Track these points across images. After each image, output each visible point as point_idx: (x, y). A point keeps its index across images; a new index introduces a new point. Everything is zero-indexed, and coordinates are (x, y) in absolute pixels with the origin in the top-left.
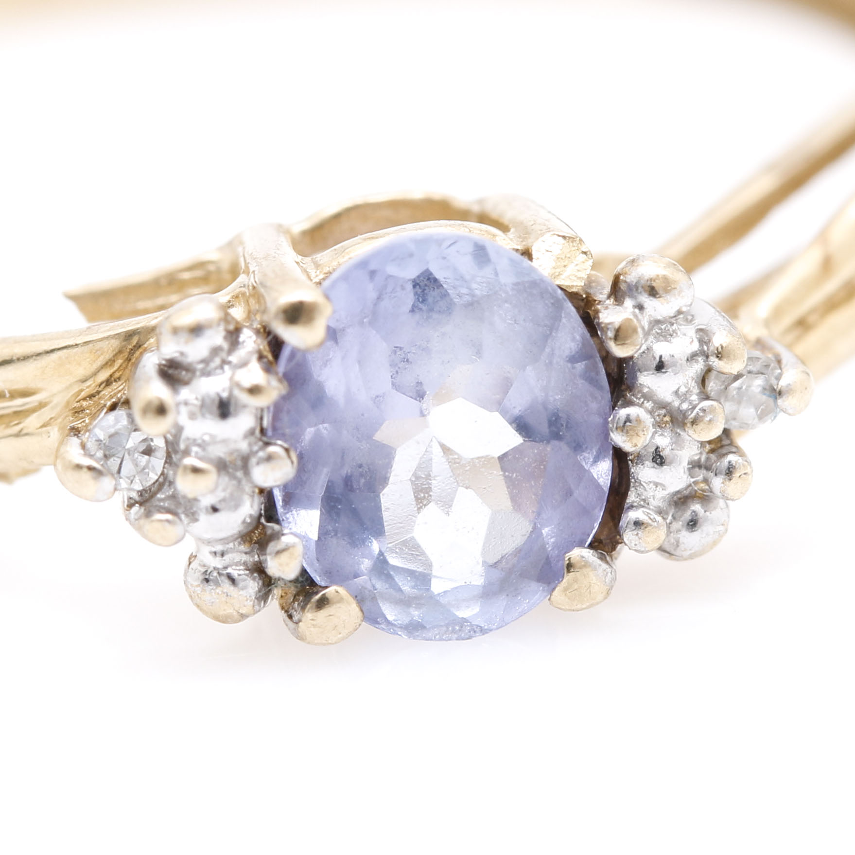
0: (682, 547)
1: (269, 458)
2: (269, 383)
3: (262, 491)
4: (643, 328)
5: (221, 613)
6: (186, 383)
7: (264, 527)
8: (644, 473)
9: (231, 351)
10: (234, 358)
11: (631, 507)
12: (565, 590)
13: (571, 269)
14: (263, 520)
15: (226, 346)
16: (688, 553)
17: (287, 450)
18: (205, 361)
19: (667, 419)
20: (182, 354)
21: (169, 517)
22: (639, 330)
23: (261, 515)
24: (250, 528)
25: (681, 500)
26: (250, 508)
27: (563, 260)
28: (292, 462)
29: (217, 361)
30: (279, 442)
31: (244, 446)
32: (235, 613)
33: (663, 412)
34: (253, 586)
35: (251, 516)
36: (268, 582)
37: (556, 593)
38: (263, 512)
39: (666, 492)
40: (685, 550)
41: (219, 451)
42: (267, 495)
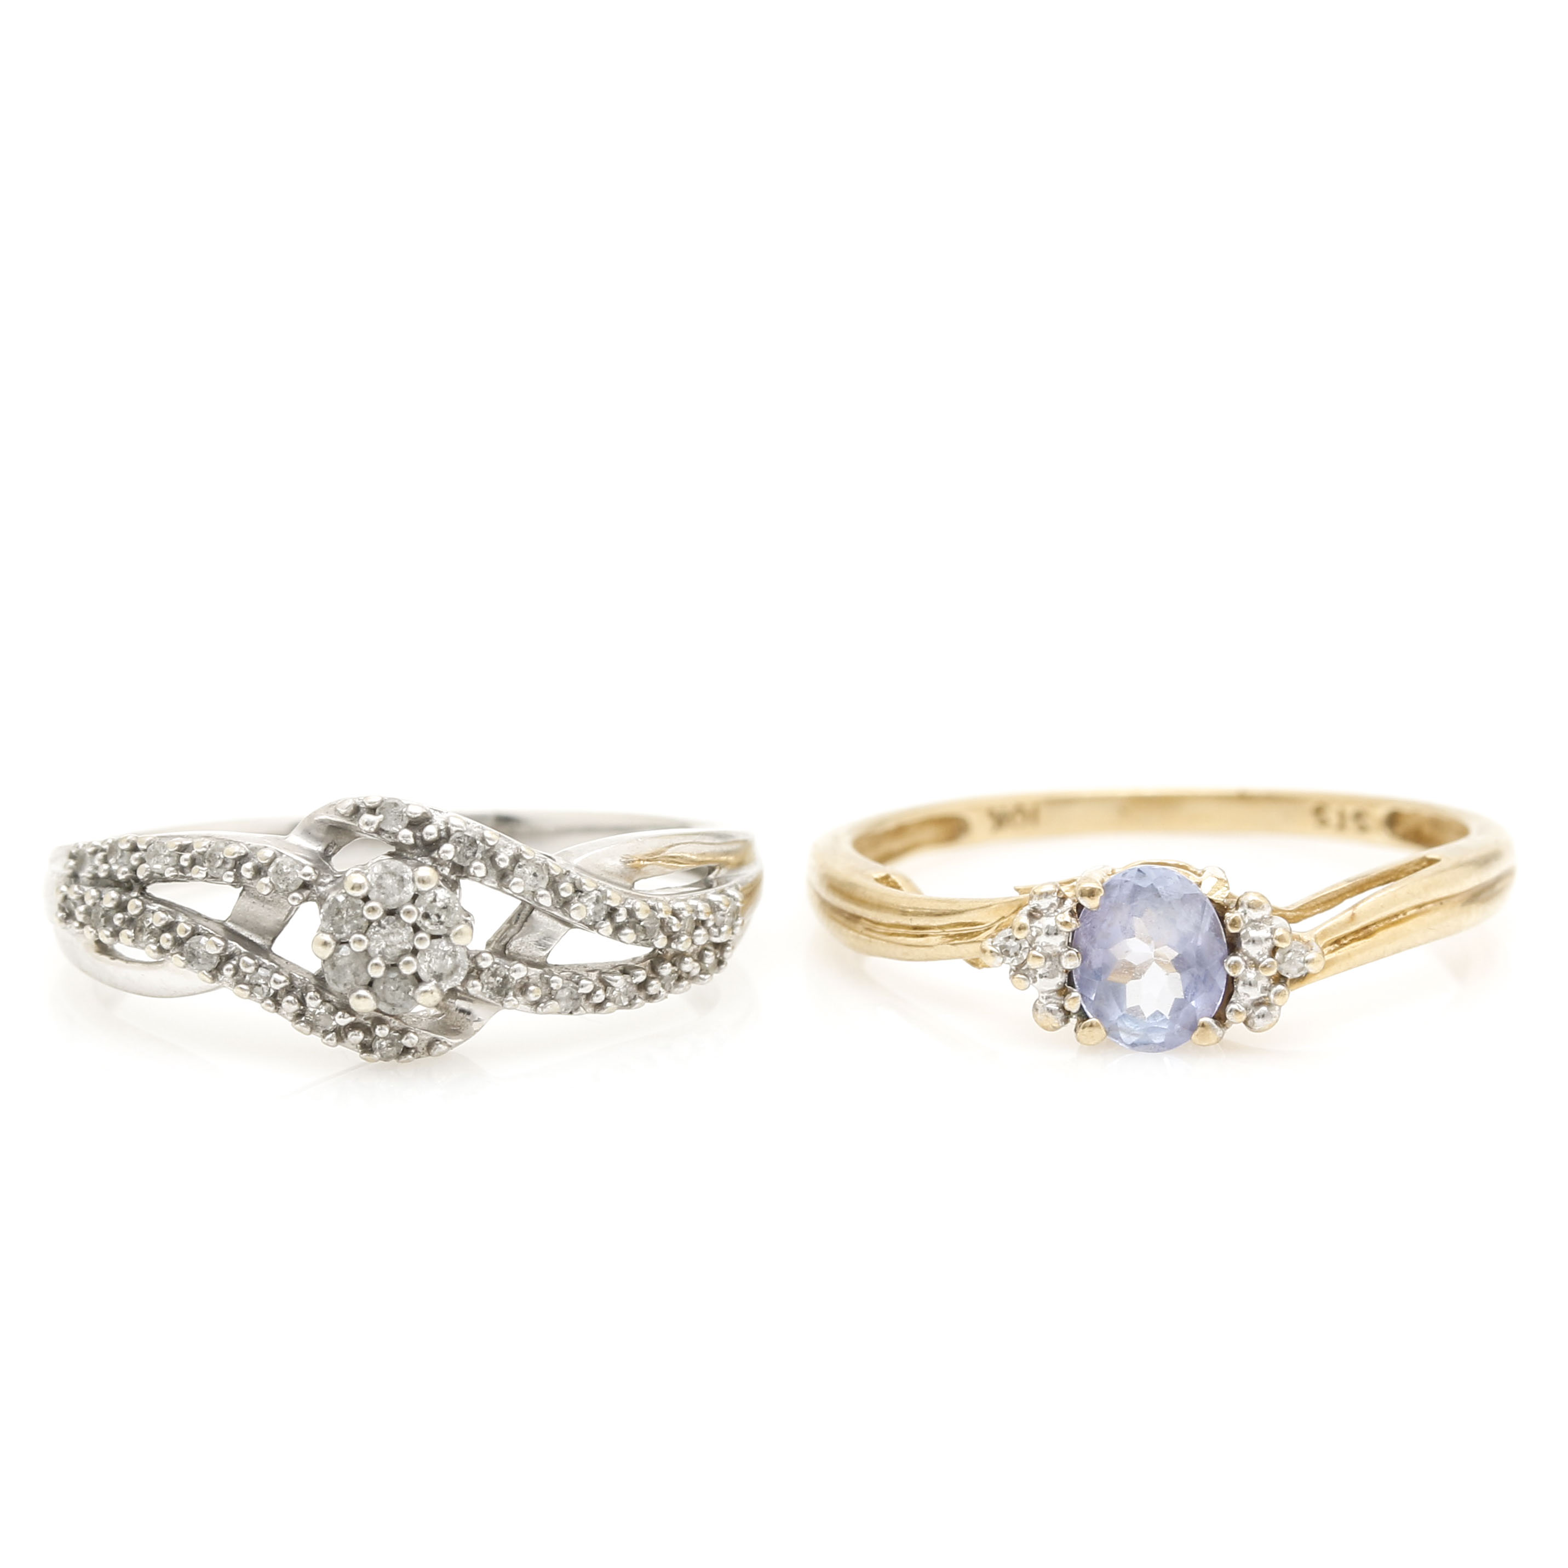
0: (1255, 1025)
1: (1070, 955)
2: (1071, 921)
3: (1067, 971)
4: (1244, 922)
5: (1045, 1025)
6: (1038, 918)
7: (1067, 988)
8: (1240, 988)
9: (1059, 907)
10: (1059, 910)
11: (1232, 1002)
12: (1197, 1035)
13: (1219, 893)
14: (1066, 985)
15: (1057, 904)
16: (1257, 1028)
17: (1077, 953)
18: (1048, 909)
19: (1254, 965)
20: (1038, 905)
21: (1023, 977)
22: (1242, 922)
23: (1065, 983)
24: (1060, 988)
25: (1258, 1004)
26: (1061, 979)
27: (1215, 888)
28: (1079, 959)
29: (1052, 910)
30: (1075, 949)
31: (1059, 949)
32: (1050, 1026)
33: (1252, 962)
34: (1061, 1015)
35: (1061, 982)
36: (1068, 1014)
37: (1193, 1036)
38: (1067, 981)
39: (1249, 998)
40: (1256, 1026)
41: (1049, 951)
42: (1070, 974)
